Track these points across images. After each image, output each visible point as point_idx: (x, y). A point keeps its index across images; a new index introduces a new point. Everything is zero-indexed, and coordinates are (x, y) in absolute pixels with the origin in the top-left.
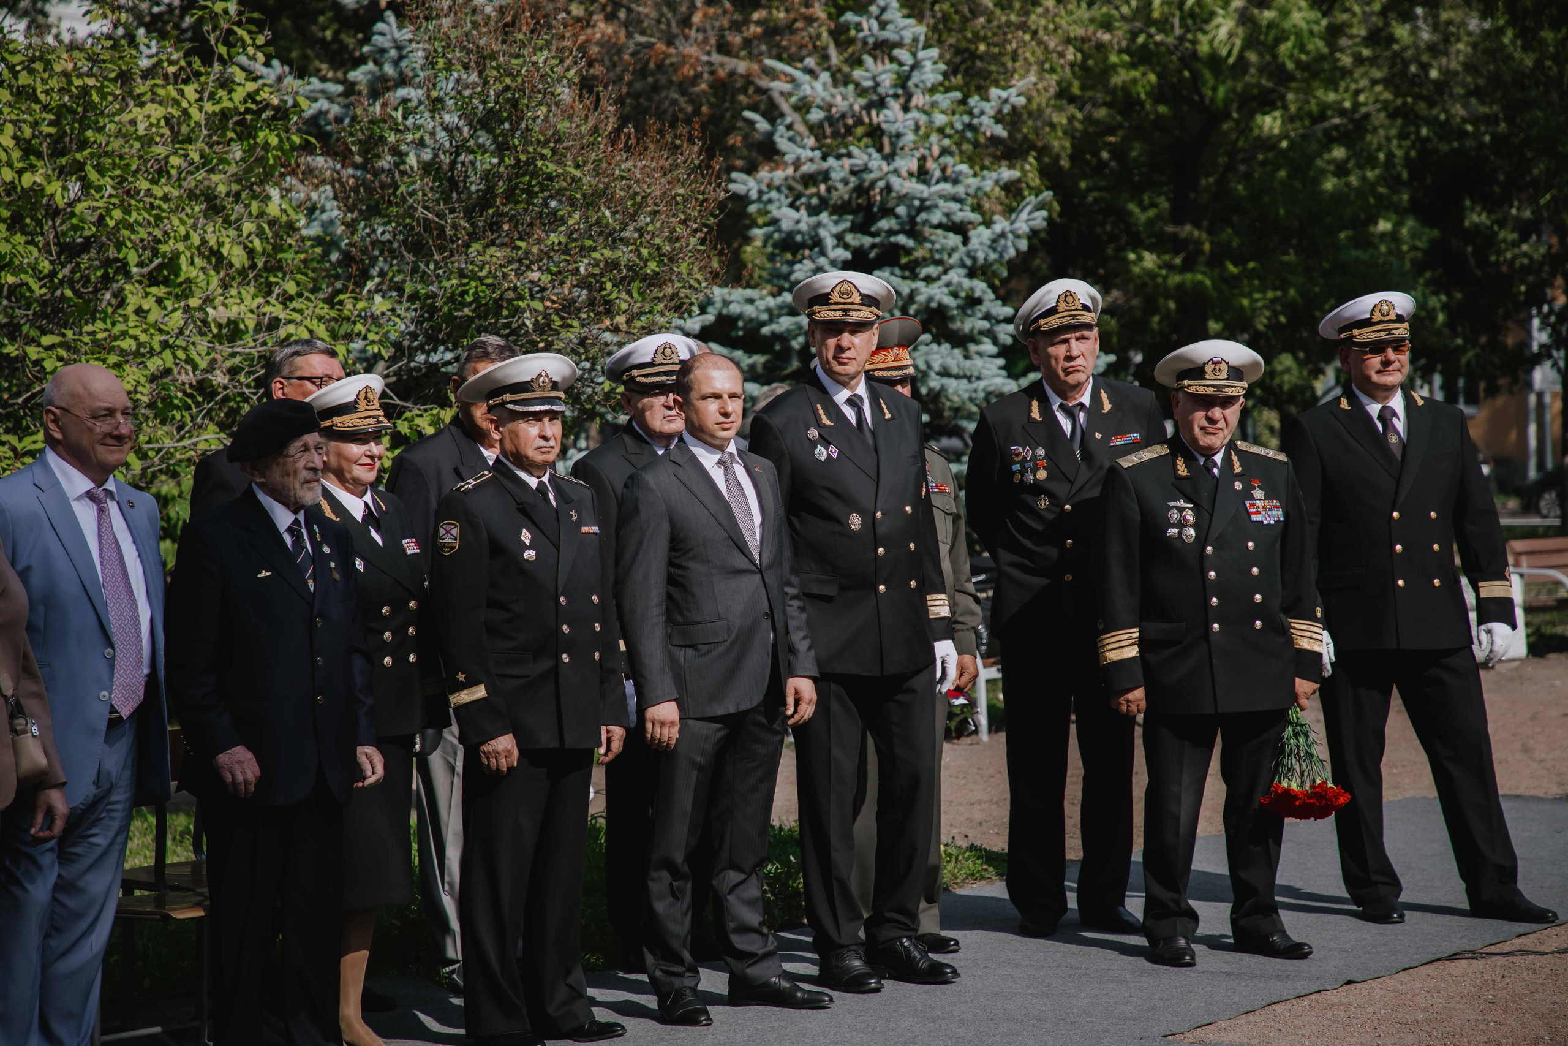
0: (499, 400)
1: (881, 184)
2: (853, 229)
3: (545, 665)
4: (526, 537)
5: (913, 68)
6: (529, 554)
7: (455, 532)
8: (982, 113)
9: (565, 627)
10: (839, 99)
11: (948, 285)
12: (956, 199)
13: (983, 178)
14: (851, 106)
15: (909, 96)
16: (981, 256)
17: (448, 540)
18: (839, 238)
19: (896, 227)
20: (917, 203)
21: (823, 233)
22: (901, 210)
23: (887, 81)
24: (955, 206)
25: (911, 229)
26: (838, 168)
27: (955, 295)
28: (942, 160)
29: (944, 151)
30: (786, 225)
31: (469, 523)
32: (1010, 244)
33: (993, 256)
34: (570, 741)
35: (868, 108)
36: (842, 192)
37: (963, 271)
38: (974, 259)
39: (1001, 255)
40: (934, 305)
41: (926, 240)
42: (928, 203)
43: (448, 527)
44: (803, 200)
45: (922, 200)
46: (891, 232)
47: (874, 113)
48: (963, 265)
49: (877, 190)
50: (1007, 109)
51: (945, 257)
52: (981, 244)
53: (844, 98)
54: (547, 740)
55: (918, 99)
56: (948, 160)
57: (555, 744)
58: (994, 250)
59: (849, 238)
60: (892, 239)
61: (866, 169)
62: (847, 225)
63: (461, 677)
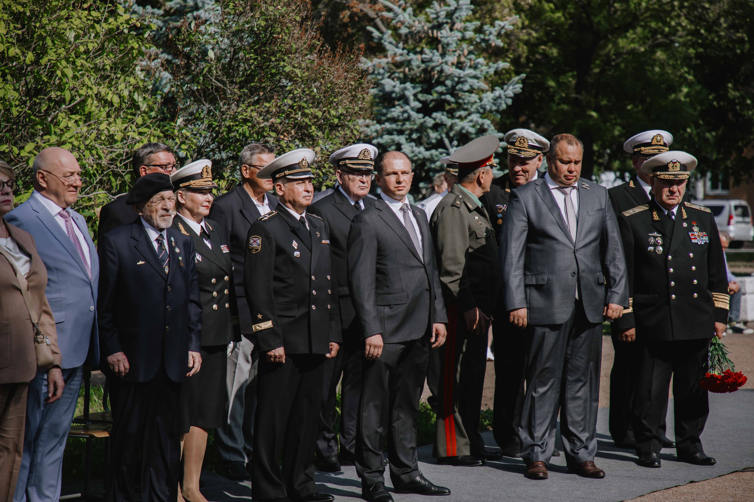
0: (282, 174)
1: (438, 68)
2: (422, 92)
3: (303, 311)
4: (295, 244)
5: (456, 9)
6: (297, 254)
7: (259, 241)
8: (490, 33)
9: (314, 291)
10: (417, 23)
11: (471, 121)
12: (476, 77)
13: (490, 67)
14: (423, 27)
15: (453, 24)
16: (488, 107)
17: (255, 245)
18: (415, 95)
19: (445, 91)
20: (456, 79)
21: (407, 93)
22: (448, 83)
23: (443, 14)
24: (476, 81)
25: (452, 91)
26: (416, 60)
27: (474, 126)
28: (469, 57)
29: (470, 53)
30: (388, 88)
31: (267, 238)
32: (503, 102)
33: (494, 108)
34: (315, 350)
35: (432, 28)
36: (417, 71)
37: (478, 115)
38: (484, 109)
39: (498, 107)
40: (464, 131)
41: (460, 98)
42: (462, 80)
43: (255, 239)
44: (397, 75)
45: (459, 78)
46: (441, 94)
47: (435, 32)
48: (478, 112)
49: (436, 72)
50: (503, 32)
51: (469, 106)
52: (489, 101)
53: (420, 22)
54: (303, 349)
55: (459, 25)
56: (473, 57)
57: (307, 352)
58: (495, 104)
59: (420, 96)
60: (443, 97)
61: (431, 60)
62: (419, 89)
63: (260, 316)
